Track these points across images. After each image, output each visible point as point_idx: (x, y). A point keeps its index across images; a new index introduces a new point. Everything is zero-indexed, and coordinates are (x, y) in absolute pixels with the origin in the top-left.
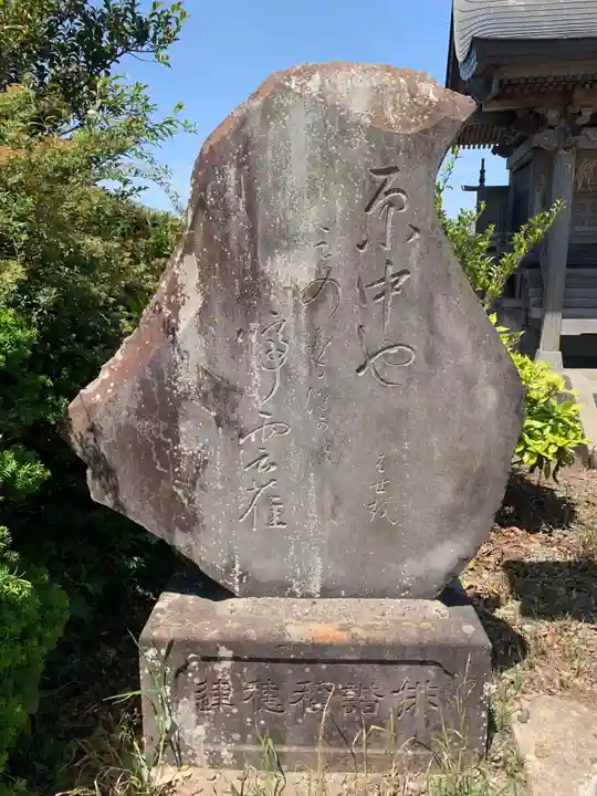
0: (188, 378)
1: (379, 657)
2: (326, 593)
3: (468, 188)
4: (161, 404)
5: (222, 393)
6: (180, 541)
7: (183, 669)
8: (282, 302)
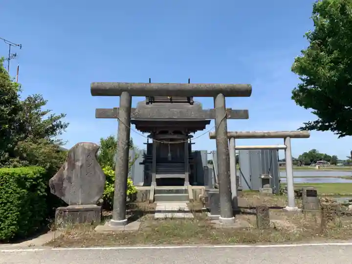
0: (65, 176)
1: (87, 210)
2: (81, 204)
3: (145, 144)
4: (61, 180)
5: (69, 179)
6: (62, 198)
7: (61, 213)
8: (77, 167)
